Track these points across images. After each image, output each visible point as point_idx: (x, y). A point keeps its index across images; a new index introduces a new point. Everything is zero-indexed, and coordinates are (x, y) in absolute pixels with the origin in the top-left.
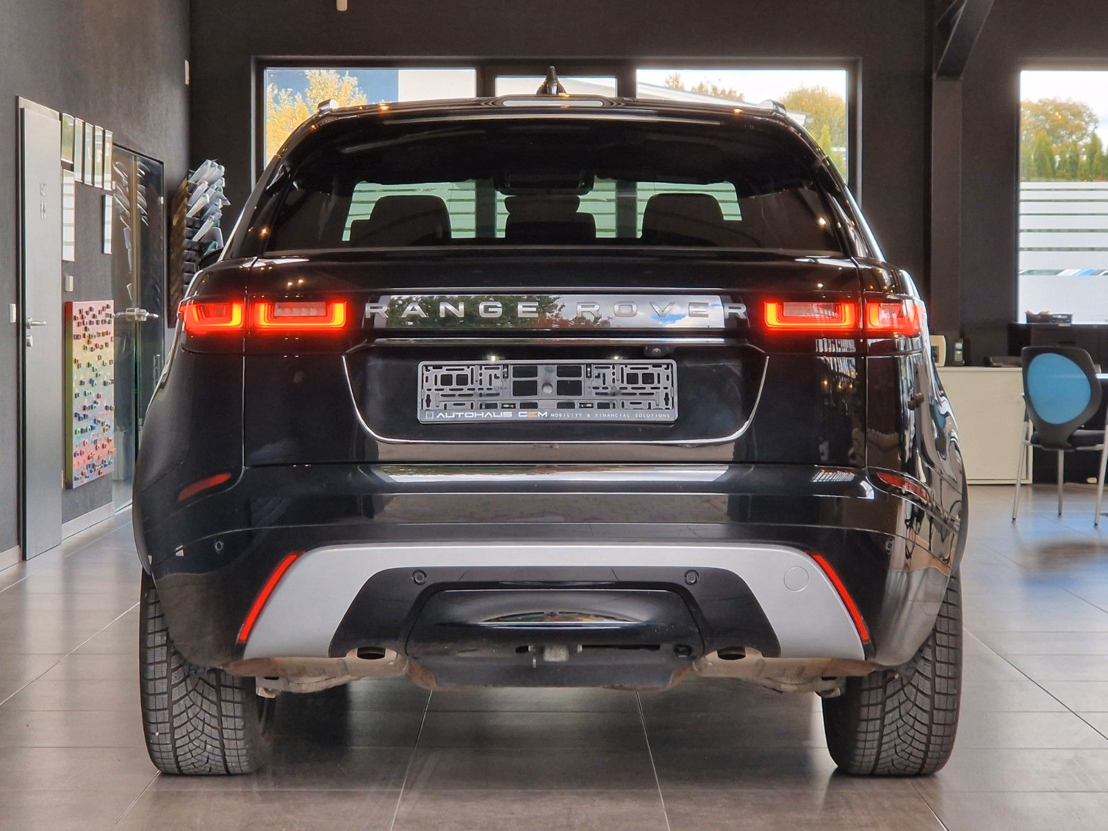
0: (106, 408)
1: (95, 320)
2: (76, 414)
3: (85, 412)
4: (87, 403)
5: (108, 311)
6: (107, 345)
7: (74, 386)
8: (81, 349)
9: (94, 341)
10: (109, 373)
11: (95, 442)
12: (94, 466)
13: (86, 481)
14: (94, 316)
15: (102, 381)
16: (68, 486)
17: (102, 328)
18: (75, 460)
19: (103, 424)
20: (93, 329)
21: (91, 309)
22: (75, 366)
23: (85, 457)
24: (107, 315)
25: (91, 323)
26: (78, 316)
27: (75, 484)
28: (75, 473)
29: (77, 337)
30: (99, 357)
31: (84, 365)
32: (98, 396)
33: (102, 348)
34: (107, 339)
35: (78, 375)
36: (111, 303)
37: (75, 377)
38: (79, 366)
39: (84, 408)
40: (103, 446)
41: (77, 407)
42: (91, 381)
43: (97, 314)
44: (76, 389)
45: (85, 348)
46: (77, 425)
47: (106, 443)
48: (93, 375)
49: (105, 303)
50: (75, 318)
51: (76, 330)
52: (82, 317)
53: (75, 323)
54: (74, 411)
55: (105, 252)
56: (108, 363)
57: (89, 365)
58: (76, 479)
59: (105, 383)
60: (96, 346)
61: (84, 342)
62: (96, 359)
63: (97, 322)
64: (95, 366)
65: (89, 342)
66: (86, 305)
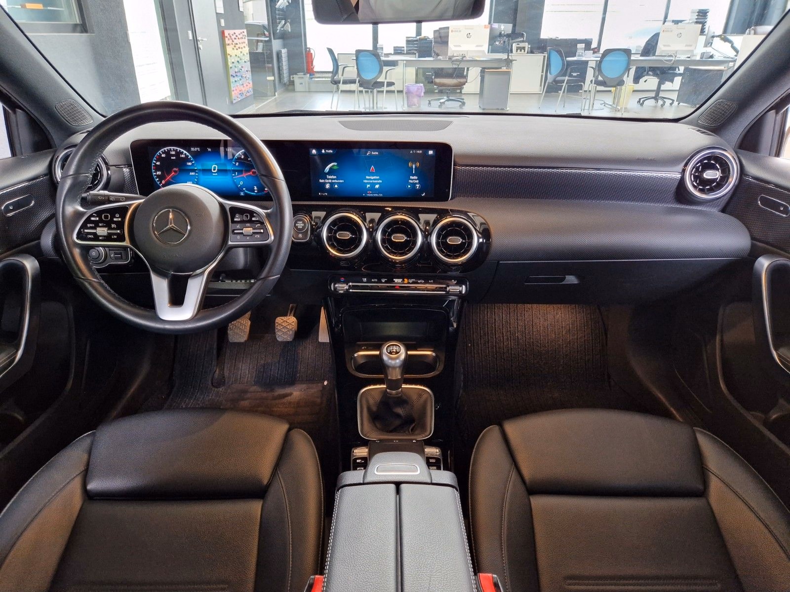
0: (247, 71)
1: (237, 38)
2: (232, 75)
3: (237, 74)
4: (236, 70)
5: (243, 34)
6: (244, 47)
7: (229, 64)
8: (231, 49)
9: (237, 46)
10: (247, 58)
11: (243, 84)
12: (243, 93)
13: (239, 99)
14: (237, 36)
15: (243, 61)
16: (232, 103)
17: (241, 41)
18: (233, 93)
19: (246, 77)
20: (236, 41)
21: (235, 33)
22: (229, 57)
23: (238, 91)
24: (243, 35)
25: (235, 39)
26: (228, 36)
27: (234, 102)
28: (233, 98)
29: (229, 44)
30: (241, 52)
31: (233, 55)
32: (242, 67)
33: (242, 48)
34: (245, 45)
35: (230, 60)
36: (245, 31)
37: (229, 60)
38: (231, 56)
39: (236, 72)
40: (247, 85)
41: (231, 72)
42: (238, 62)
43: (238, 36)
44: (230, 65)
45: (233, 49)
46: (232, 79)
47: (248, 84)
48: (239, 59)
49: (242, 31)
50: (226, 37)
51: (227, 41)
52: (230, 36)
53: (226, 39)
54: (231, 74)
55: (240, 10)
56: (246, 54)
57: (236, 55)
58: (234, 100)
59: (245, 62)
60: (239, 48)
61: (233, 46)
62: (240, 53)
63: (239, 38)
64: (239, 56)
65: (235, 47)
66: (232, 32)
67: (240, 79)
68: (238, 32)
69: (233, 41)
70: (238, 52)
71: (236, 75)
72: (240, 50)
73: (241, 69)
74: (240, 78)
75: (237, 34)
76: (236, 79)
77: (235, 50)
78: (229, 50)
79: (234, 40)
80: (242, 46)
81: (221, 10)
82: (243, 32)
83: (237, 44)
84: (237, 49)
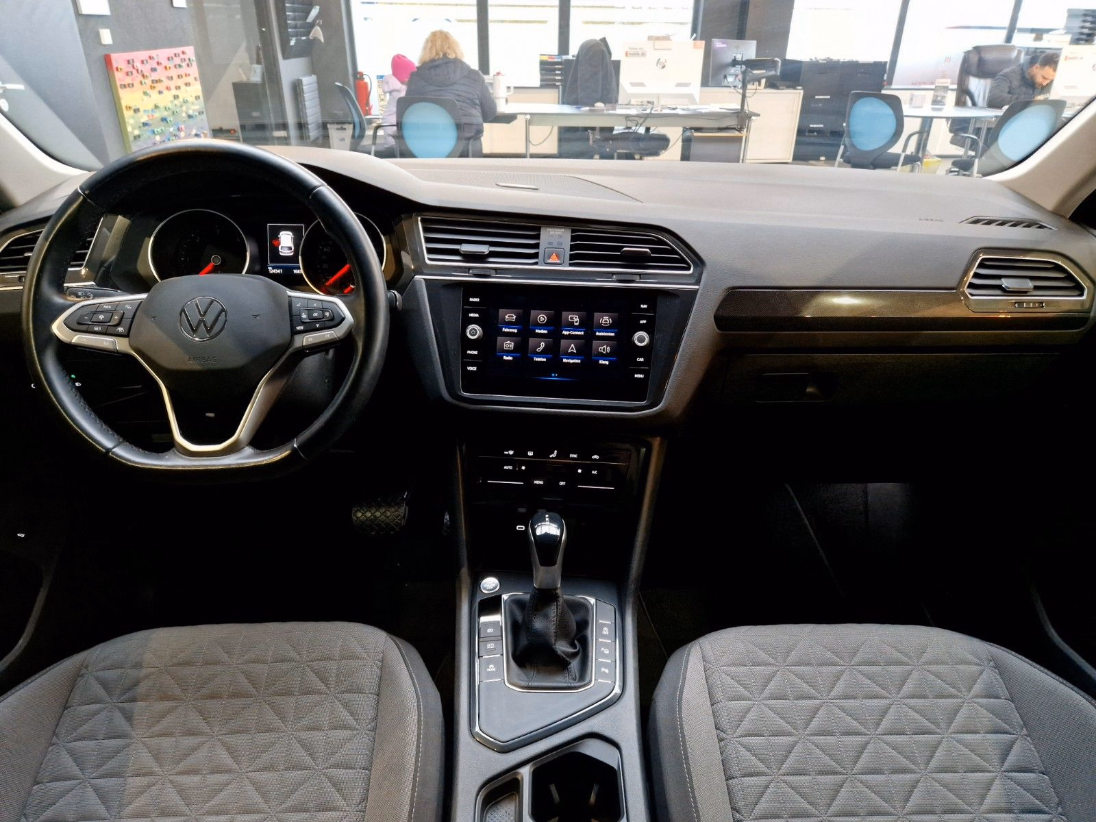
1: (159, 67)
4: (160, 139)
14: (158, 63)
25: (153, 70)
42: (164, 120)
43: (165, 62)
49: (177, 50)
53: (119, 74)
57: (156, 107)
60: (166, 89)
61: (146, 88)
62: (169, 100)
63: (163, 68)
64: (171, 107)
65: (150, 88)
66: (140, 55)
68: (159, 53)
69: (145, 76)
70: (162, 99)
75: (159, 59)
77: (154, 94)
82: (183, 53)
83: (159, 81)
84: (160, 92)
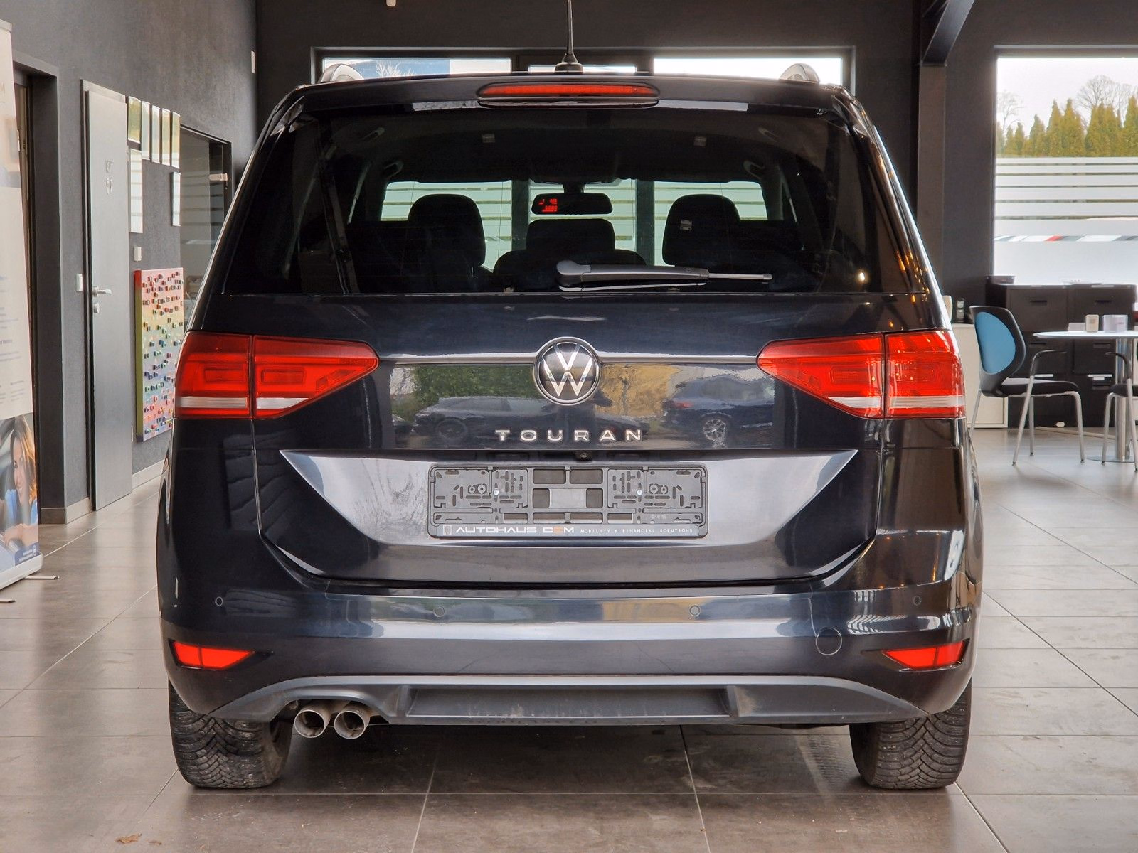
1: (164, 286)
2: (146, 373)
3: (156, 371)
4: (156, 362)
5: (177, 278)
6: (176, 308)
7: (143, 347)
8: (150, 313)
9: (163, 306)
10: (179, 334)
11: (166, 397)
12: (164, 419)
13: (156, 433)
14: (163, 283)
16: (139, 439)
17: (171, 294)
18: (145, 416)
20: (161, 295)
21: (160, 276)
23: (155, 411)
24: (176, 282)
25: (160, 289)
26: (147, 283)
28: (146, 427)
29: (146, 303)
30: (169, 320)
31: (153, 328)
32: (168, 356)
33: (171, 312)
34: (177, 303)
35: (146, 338)
36: (180, 270)
37: (144, 339)
38: (148, 329)
39: (154, 367)
41: (146, 366)
42: (161, 342)
43: (166, 281)
44: (145, 350)
45: (154, 312)
46: (146, 384)
48: (162, 337)
49: (174, 270)
50: (144, 285)
51: (145, 296)
52: (151, 285)
53: (143, 290)
54: (144, 370)
55: (174, 224)
56: (177, 325)
57: (158, 328)
58: (146, 432)
59: (175, 344)
60: (166, 310)
61: (154, 306)
62: (166, 321)
63: (167, 288)
64: (165, 329)
65: (158, 307)
66: (153, 273)
67: (162, 385)
68: (166, 273)
69: (155, 295)
70: (161, 320)
71: (154, 374)
72: (167, 315)
73: (165, 361)
74: (162, 380)
75: (165, 279)
76: (155, 382)
77: (158, 315)
78: (146, 312)
79: (157, 293)
80: (170, 305)
81: (137, 227)
83: (162, 301)
84: (162, 313)
